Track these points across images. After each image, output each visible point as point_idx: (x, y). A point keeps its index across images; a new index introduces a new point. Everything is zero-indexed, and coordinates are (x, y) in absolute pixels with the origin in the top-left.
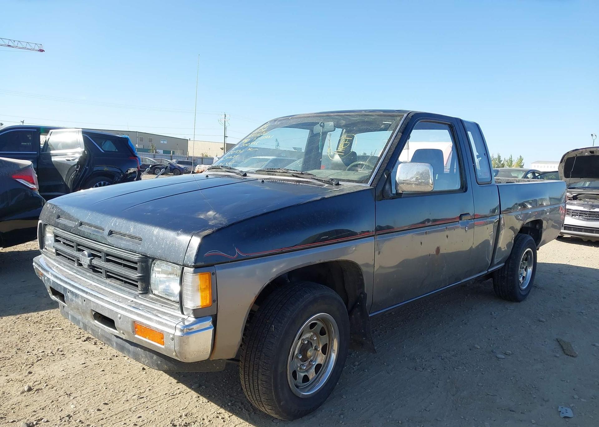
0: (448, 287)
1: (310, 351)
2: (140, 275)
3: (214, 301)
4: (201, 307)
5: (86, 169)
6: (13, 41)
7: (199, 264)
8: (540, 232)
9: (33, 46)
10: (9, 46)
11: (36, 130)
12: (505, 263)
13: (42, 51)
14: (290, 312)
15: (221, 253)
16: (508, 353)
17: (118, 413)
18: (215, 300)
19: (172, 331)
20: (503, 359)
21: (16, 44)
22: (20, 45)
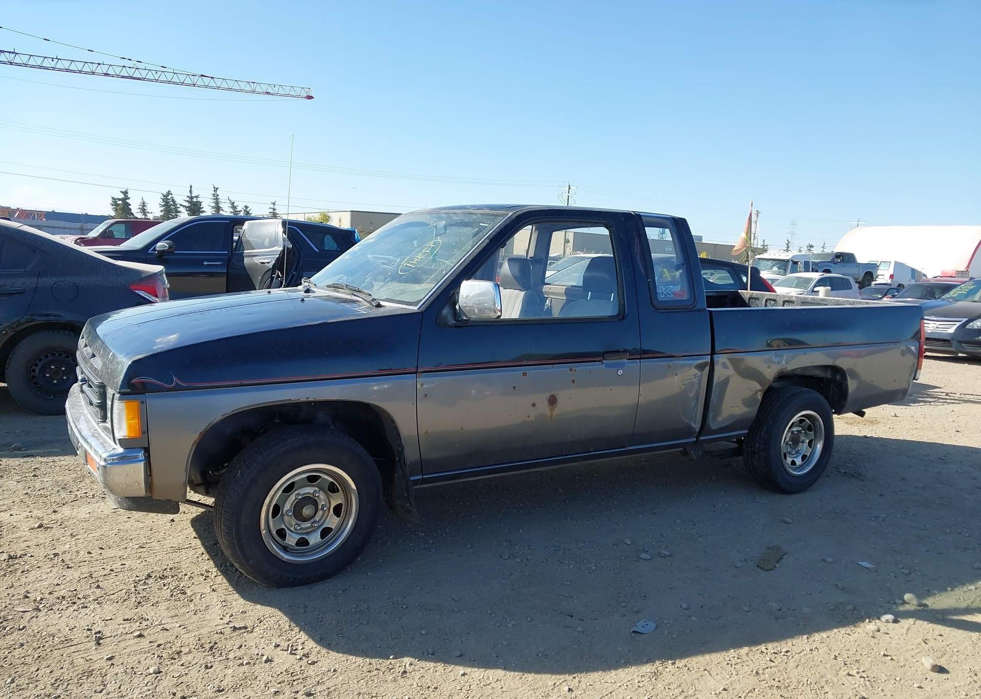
0: (593, 453)
1: (307, 508)
2: (99, 401)
3: (143, 433)
4: (127, 438)
5: (293, 275)
6: (273, 86)
7: (123, 390)
8: (844, 386)
9: (298, 91)
10: (268, 93)
11: (228, 222)
12: (749, 430)
13: (310, 97)
14: (262, 457)
15: (154, 380)
16: (663, 553)
17: (106, 558)
18: (145, 431)
19: (98, 459)
20: (648, 560)
21: (276, 90)
22: (282, 92)
